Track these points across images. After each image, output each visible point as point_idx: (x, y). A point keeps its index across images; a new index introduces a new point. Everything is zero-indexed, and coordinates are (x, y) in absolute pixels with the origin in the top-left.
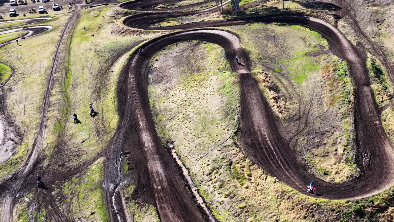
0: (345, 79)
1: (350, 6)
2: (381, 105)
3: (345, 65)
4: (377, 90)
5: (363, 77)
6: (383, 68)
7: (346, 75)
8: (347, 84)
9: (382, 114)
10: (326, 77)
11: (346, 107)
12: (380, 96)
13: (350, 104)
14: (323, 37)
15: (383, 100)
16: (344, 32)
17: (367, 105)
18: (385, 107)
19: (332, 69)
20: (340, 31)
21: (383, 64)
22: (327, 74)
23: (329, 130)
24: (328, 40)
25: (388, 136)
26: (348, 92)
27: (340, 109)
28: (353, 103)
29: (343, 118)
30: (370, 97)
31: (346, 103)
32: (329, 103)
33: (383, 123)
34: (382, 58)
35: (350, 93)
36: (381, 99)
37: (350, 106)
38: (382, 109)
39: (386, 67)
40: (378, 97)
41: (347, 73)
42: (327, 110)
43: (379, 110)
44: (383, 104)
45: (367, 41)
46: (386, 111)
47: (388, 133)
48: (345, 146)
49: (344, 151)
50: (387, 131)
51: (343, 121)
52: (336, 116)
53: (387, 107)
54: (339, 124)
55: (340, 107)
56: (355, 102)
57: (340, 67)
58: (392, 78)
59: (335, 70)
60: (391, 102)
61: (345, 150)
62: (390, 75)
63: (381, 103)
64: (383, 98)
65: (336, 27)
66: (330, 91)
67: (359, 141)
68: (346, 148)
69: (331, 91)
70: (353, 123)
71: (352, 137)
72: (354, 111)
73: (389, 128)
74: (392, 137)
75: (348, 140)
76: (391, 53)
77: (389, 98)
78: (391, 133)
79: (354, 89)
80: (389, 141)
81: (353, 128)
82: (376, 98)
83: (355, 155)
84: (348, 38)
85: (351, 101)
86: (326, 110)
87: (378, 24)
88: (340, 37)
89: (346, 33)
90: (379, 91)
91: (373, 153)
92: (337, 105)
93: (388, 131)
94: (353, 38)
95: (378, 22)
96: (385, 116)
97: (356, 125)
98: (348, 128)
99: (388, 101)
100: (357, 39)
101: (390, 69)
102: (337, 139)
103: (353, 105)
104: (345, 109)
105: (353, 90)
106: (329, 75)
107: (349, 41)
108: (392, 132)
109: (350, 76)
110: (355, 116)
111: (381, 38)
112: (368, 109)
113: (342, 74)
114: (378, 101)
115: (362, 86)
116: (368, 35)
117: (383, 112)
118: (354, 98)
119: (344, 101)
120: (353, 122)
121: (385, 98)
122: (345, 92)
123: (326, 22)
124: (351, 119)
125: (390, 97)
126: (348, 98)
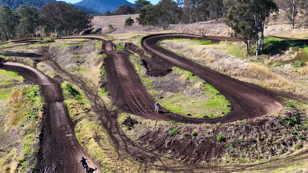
0: (35, 98)
1: (52, 55)
2: (76, 118)
3: (36, 87)
4: (71, 104)
5: (56, 95)
6: (81, 91)
7: (36, 95)
8: (35, 102)
9: (76, 126)
10: (14, 101)
11: (32, 123)
12: (74, 109)
13: (37, 120)
14: (19, 75)
15: (78, 113)
16: (42, 70)
17: (58, 120)
18: (80, 120)
19: (21, 93)
20: (38, 70)
21: (81, 88)
22: (15, 98)
23: (4, 150)
24: (24, 77)
25: (82, 145)
26: (35, 109)
27: (23, 126)
28: (41, 119)
29: (25, 134)
30: (63, 112)
31: (33, 119)
32: (11, 122)
33: (77, 134)
34: (80, 84)
35: (38, 109)
36: (75, 113)
37: (37, 122)
38: (76, 122)
39: (84, 90)
40: (72, 111)
41: (38, 93)
42: (8, 131)
43: (72, 124)
44: (78, 117)
45: (65, 74)
46: (81, 122)
47: (83, 142)
48: (21, 162)
49: (18, 167)
50: (80, 141)
51: (26, 137)
52: (18, 134)
53: (83, 118)
54: (20, 141)
55: (24, 124)
56: (44, 118)
57: (30, 90)
58: (90, 97)
59: (24, 94)
60: (88, 114)
61: (19, 165)
62: (88, 95)
63: (76, 117)
64: (77, 111)
65: (35, 67)
66: (15, 112)
67: (43, 155)
68: (22, 164)
69: (17, 111)
70: (37, 138)
71: (33, 150)
72: (41, 127)
73: (83, 137)
74: (87, 145)
75: (26, 155)
76: (90, 81)
77: (85, 111)
78: (86, 142)
79: (44, 105)
80: (83, 150)
81: (37, 142)
82: (70, 112)
83: (33, 169)
84: (46, 74)
85: (38, 117)
86: (6, 130)
87: (79, 64)
88: (38, 73)
89: (45, 71)
90: (74, 105)
91: (61, 165)
92: (20, 123)
93: (82, 141)
94: (51, 72)
95: (78, 62)
96: (79, 128)
97: (41, 140)
98: (29, 143)
99: (84, 114)
100: (55, 73)
101: (88, 91)
102: (12, 156)
103: (41, 120)
104: (30, 125)
105: (41, 106)
106: (17, 99)
107: (47, 76)
108: (87, 140)
109: (40, 95)
110: (42, 131)
111: (80, 72)
112: (59, 124)
113: (32, 95)
114: (72, 115)
115: (53, 102)
116: (68, 71)
117: (78, 124)
118: (43, 114)
119: (30, 117)
120: (38, 136)
121: (80, 111)
122: (31, 108)
123: (25, 65)
124: (35, 135)
125: (87, 110)
126: (35, 115)
